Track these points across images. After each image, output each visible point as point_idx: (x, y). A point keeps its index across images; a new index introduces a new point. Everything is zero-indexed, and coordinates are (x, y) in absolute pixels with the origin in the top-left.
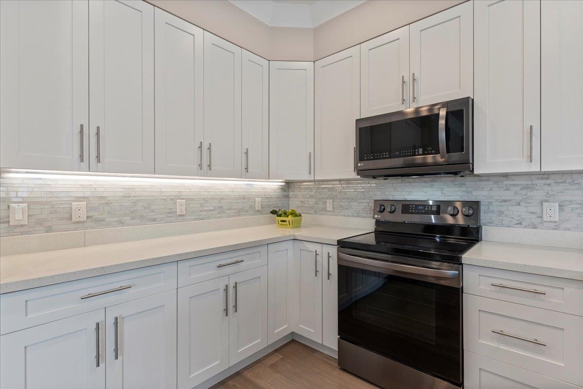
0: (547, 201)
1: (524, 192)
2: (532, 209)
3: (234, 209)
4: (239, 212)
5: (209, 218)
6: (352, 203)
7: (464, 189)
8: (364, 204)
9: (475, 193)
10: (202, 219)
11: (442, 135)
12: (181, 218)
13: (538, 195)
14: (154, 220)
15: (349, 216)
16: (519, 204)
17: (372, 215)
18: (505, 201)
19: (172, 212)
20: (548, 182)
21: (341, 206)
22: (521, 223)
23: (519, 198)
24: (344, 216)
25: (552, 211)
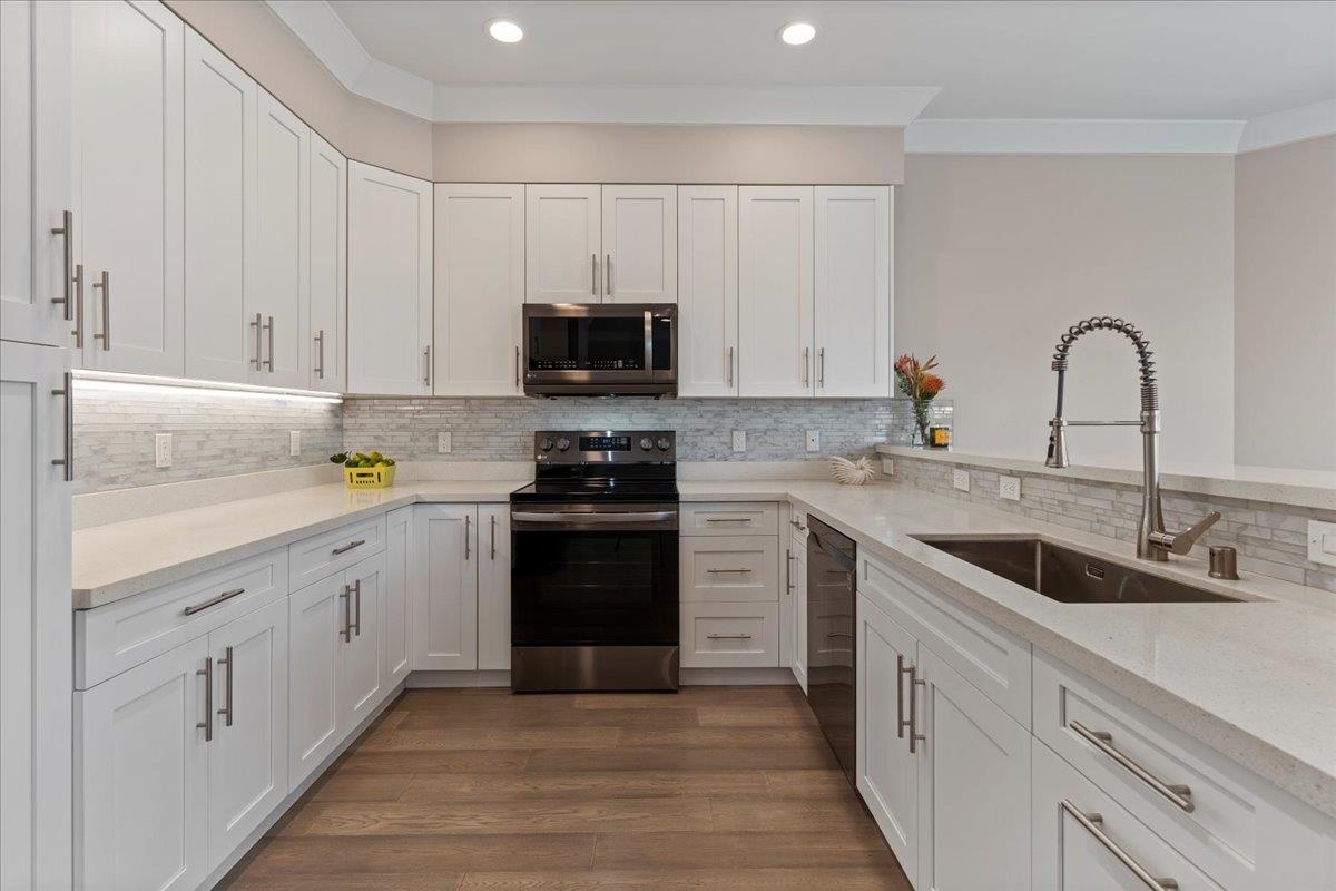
0: (735, 430)
1: (717, 420)
2: (722, 439)
3: (256, 454)
4: (265, 460)
5: (212, 474)
6: (490, 439)
7: (656, 416)
8: (511, 439)
9: (669, 421)
10: (200, 477)
11: (649, 345)
12: (164, 474)
13: (729, 422)
14: (112, 480)
15: (484, 460)
16: (712, 434)
17: (532, 457)
18: (699, 430)
19: (147, 462)
20: (736, 408)
21: (469, 444)
22: (713, 456)
23: (711, 426)
24: (475, 460)
25: (740, 441)
